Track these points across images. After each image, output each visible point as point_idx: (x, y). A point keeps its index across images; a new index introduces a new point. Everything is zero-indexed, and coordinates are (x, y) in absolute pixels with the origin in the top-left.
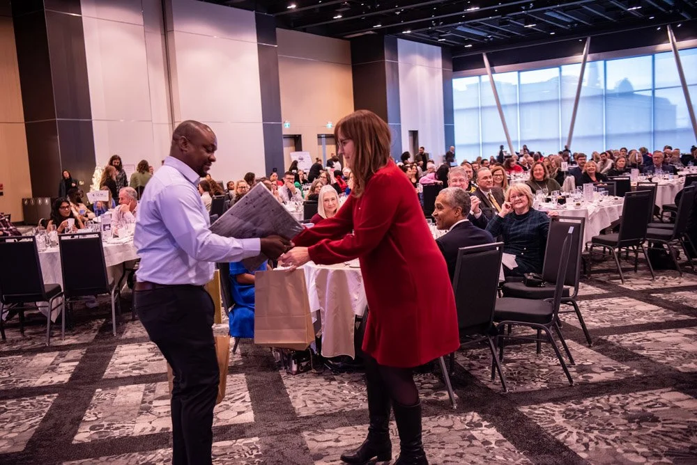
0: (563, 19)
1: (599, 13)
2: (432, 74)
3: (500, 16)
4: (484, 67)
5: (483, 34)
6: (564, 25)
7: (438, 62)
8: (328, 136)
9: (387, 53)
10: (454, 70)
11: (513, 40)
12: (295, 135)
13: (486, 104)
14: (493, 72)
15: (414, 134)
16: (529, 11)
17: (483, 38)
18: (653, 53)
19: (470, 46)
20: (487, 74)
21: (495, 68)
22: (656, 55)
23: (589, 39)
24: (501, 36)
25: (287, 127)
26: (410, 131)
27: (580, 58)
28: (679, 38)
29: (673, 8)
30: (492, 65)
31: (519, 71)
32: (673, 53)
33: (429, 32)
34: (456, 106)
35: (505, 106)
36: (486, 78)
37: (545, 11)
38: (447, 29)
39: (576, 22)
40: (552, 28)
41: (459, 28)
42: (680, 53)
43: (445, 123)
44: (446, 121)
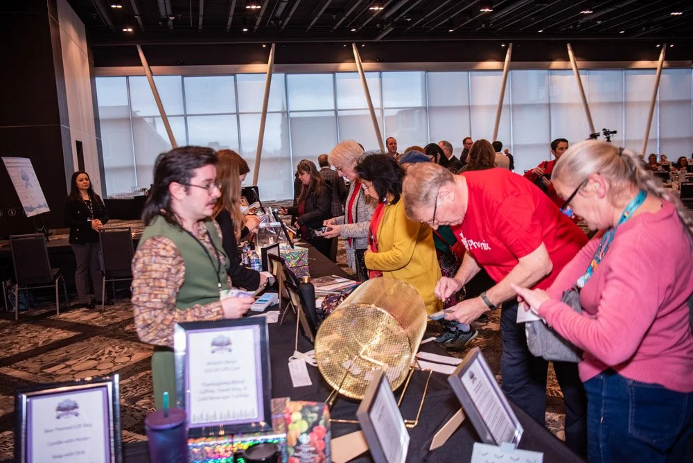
2: (83, 61)
22: (338, 75)
23: (274, 45)
26: (76, 142)
43: (96, 135)
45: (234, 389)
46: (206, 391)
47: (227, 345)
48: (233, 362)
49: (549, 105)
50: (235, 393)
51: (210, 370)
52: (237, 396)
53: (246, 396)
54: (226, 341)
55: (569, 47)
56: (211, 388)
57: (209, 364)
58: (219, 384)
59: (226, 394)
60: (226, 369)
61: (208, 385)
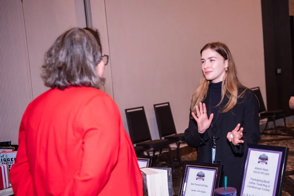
45: (264, 185)
46: (252, 183)
47: (266, 160)
48: (266, 170)
50: (264, 188)
51: (256, 172)
52: (265, 190)
53: (269, 190)
54: (265, 158)
56: (254, 182)
57: (255, 168)
58: (258, 181)
59: (260, 187)
60: (263, 173)
61: (253, 180)
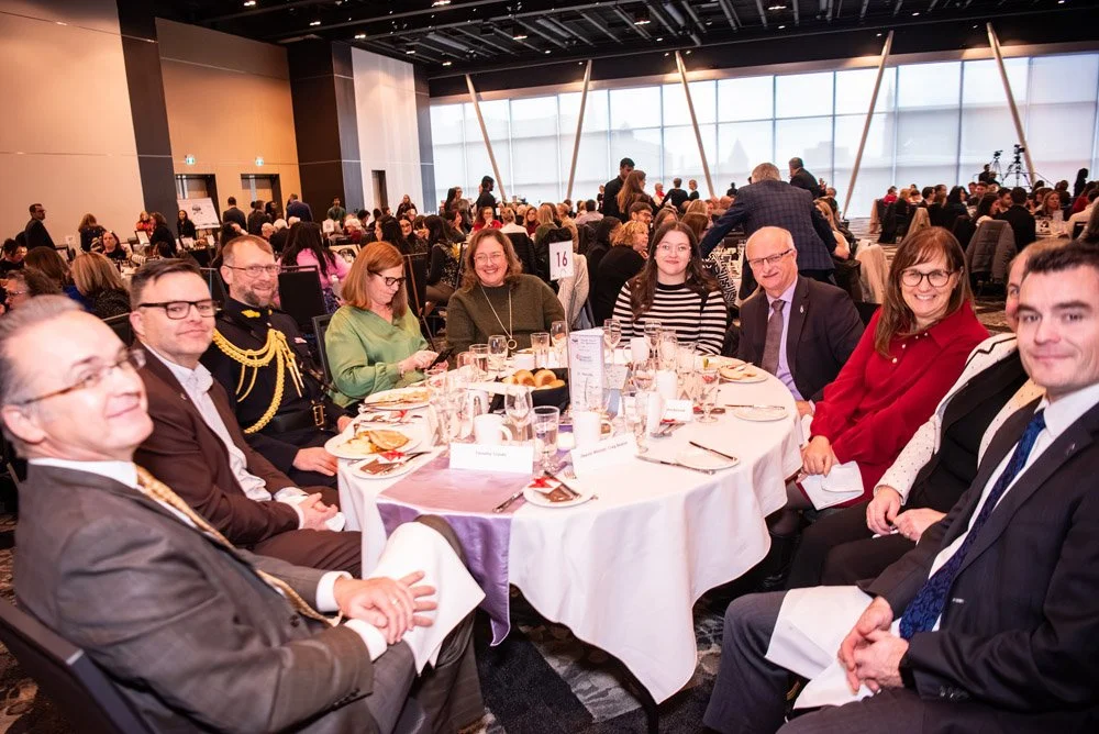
0: (560, 32)
1: (601, 28)
2: (402, 98)
3: (480, 21)
4: (468, 92)
5: (464, 48)
6: (560, 41)
7: (410, 83)
8: (258, 177)
9: (336, 65)
10: (431, 96)
11: (501, 58)
12: (206, 175)
13: (471, 139)
14: (479, 99)
15: (380, 176)
16: (518, 16)
17: (463, 53)
18: (660, 84)
19: (449, 64)
20: (470, 101)
21: (482, 94)
22: (665, 87)
23: (590, 62)
24: (487, 53)
25: (191, 162)
26: (373, 171)
27: (580, 85)
28: (689, 68)
29: (684, 29)
30: (477, 90)
31: (510, 100)
32: (682, 85)
33: (392, 40)
34: (435, 142)
35: (496, 142)
36: (470, 107)
37: (536, 17)
38: (414, 37)
39: (576, 38)
40: (548, 45)
41: (431, 36)
42: (690, 85)
43: (421, 161)
44: (423, 158)
49: (960, 111)
55: (989, 28)
